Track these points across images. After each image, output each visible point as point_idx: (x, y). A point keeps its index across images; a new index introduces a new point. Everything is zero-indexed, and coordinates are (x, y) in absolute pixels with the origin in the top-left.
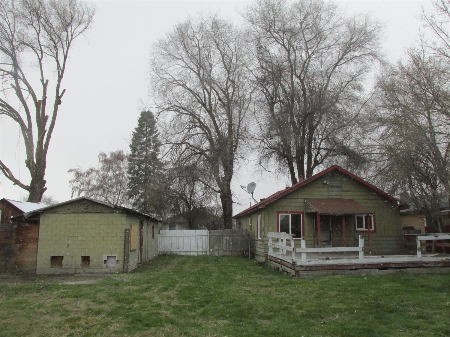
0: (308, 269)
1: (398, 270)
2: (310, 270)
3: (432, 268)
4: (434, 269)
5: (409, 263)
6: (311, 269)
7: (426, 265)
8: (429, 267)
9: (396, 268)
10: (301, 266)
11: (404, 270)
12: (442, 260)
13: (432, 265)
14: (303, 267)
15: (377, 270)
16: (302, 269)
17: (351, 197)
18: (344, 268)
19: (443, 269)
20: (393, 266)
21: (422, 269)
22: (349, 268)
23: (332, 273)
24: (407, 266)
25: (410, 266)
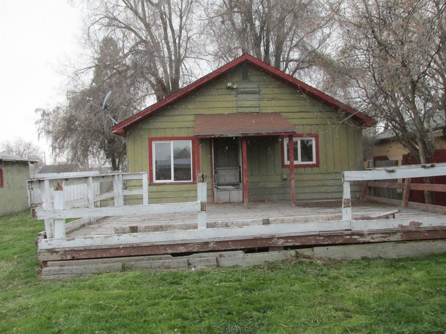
0: (69, 257)
1: (293, 252)
2: (73, 259)
3: (374, 245)
4: (379, 247)
5: (319, 235)
6: (76, 256)
7: (362, 240)
8: (369, 243)
9: (286, 248)
10: (52, 251)
11: (307, 252)
12: (401, 226)
13: (377, 238)
14: (57, 252)
15: (241, 254)
16: (55, 256)
17: (278, 110)
18: (157, 252)
19: (402, 245)
20: (281, 242)
21: (352, 247)
22: (170, 251)
23: (120, 265)
24: (313, 242)
25: (321, 243)
